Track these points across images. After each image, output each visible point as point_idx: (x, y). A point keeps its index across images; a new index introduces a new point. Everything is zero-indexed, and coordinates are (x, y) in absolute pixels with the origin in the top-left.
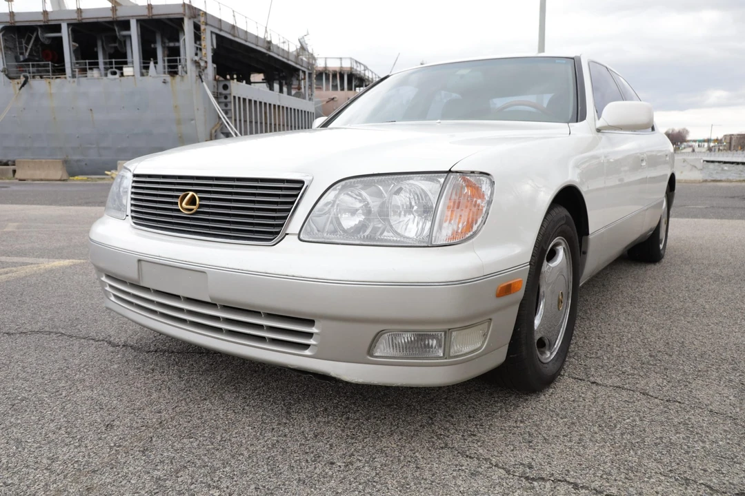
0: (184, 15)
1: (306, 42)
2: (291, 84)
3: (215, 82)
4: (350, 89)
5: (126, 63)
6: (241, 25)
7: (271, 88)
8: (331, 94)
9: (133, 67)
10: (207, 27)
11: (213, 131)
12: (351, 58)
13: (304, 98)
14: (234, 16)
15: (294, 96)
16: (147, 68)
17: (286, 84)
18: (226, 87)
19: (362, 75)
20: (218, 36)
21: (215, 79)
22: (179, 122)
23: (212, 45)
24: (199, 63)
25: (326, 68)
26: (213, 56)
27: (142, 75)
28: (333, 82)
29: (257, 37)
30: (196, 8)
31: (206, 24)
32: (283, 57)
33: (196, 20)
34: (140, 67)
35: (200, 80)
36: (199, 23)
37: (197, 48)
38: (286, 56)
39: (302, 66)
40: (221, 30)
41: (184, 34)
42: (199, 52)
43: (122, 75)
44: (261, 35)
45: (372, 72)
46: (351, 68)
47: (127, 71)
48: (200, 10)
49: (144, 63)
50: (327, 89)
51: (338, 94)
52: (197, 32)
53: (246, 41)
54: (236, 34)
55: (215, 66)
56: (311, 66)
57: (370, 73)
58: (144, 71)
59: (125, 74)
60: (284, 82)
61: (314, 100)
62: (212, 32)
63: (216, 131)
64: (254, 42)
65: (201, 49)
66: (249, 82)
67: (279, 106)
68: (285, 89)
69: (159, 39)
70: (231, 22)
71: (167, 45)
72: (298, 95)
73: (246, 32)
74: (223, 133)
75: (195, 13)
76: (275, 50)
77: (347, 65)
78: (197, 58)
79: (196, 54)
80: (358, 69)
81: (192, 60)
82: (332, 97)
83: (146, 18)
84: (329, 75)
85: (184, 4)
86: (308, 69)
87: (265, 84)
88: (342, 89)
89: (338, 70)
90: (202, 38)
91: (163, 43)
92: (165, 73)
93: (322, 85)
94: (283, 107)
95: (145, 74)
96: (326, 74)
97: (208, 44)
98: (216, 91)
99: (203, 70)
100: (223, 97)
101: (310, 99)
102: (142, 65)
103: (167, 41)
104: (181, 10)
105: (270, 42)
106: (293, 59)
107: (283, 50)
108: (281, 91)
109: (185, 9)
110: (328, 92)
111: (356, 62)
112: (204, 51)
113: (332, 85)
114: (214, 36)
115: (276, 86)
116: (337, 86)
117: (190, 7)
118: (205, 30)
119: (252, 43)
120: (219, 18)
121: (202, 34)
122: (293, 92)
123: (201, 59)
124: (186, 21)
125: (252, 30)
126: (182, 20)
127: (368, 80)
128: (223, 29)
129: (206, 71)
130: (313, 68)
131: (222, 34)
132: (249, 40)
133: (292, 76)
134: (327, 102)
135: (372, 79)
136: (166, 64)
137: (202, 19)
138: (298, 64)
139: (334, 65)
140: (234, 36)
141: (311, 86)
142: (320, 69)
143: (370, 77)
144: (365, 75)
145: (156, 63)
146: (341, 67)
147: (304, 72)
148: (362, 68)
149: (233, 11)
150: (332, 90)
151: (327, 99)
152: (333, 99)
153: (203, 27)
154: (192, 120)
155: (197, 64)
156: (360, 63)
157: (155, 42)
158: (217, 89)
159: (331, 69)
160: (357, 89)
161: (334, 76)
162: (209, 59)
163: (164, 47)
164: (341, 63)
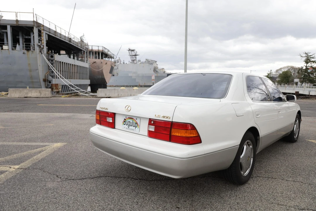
0: (34, 26)
1: (83, 39)
2: (78, 56)
3: (47, 54)
5: (4, 44)
6: (58, 31)
7: (70, 57)
8: (94, 60)
9: (8, 46)
10: (44, 31)
11: (46, 75)
12: (103, 47)
13: (84, 62)
14: (56, 27)
15: (80, 61)
16: (15, 47)
17: (76, 55)
18: (52, 57)
19: (107, 53)
20: (49, 35)
21: (47, 53)
22: (30, 71)
23: (46, 39)
24: (40, 46)
25: (92, 49)
26: (46, 43)
27: (13, 49)
28: (95, 55)
29: (65, 36)
30: (39, 23)
31: (44, 30)
32: (76, 45)
33: (39, 28)
34: (12, 46)
35: (41, 53)
36: (41, 30)
37: (39, 40)
38: (77, 44)
39: (83, 49)
40: (50, 33)
41: (33, 34)
42: (40, 41)
43: (2, 49)
44: (67, 36)
46: (103, 50)
47: (5, 47)
48: (41, 24)
49: (13, 44)
50: (93, 58)
51: (97, 60)
52: (40, 33)
53: (61, 38)
54: (57, 35)
55: (47, 47)
56: (87, 49)
57: (110, 52)
58: (13, 48)
59: (4, 49)
60: (75, 55)
61: (88, 62)
62: (46, 34)
63: (47, 75)
64: (64, 38)
65: (41, 40)
66: (60, 54)
67: (74, 65)
68: (76, 58)
69: (20, 34)
70: (54, 30)
71: (24, 37)
72: (82, 60)
73: (61, 34)
74: (51, 76)
75: (39, 25)
76: (73, 42)
77: (101, 49)
78: (39, 44)
79: (39, 42)
80: (105, 51)
81: (37, 45)
82: (95, 61)
83: (15, 25)
85: (34, 21)
86: (86, 50)
87: (67, 55)
88: (99, 58)
89: (97, 51)
90: (42, 36)
91: (22, 36)
92: (23, 49)
93: (91, 57)
94: (76, 65)
95: (14, 49)
96: (92, 52)
97: (45, 38)
98: (48, 58)
99: (42, 49)
100: (51, 60)
101: (87, 62)
102: (13, 45)
103: (24, 36)
104: (32, 24)
105: (70, 39)
106: (80, 46)
107: (76, 42)
108: (74, 58)
109: (34, 23)
110: (93, 59)
111: (105, 48)
112: (43, 42)
113: (95, 57)
114: (47, 35)
115: (72, 57)
116: (97, 57)
117: (37, 23)
118: (43, 32)
119: (63, 39)
120: (49, 28)
121: (42, 34)
122: (80, 59)
123: (41, 44)
124: (35, 28)
125: (63, 33)
126: (33, 28)
127: (109, 55)
128: (51, 32)
129: (43, 50)
130: (88, 50)
131: (50, 34)
132: (62, 37)
133: (79, 52)
134: (93, 63)
135: (111, 55)
136: (25, 46)
137: (42, 28)
138: (82, 48)
139: (95, 49)
140: (56, 36)
141: (87, 57)
142: (90, 50)
143: (110, 54)
144: (108, 53)
145: (19, 45)
146: (98, 50)
147: (84, 51)
148: (107, 51)
149: (55, 25)
150: (95, 59)
151: (93, 62)
152: (95, 62)
153: (42, 31)
154: (37, 70)
155: (39, 46)
156: (106, 49)
157: (19, 36)
158: (48, 57)
159: (94, 50)
160: (104, 58)
161: (96, 53)
162: (45, 45)
163: (23, 38)
164: (98, 48)
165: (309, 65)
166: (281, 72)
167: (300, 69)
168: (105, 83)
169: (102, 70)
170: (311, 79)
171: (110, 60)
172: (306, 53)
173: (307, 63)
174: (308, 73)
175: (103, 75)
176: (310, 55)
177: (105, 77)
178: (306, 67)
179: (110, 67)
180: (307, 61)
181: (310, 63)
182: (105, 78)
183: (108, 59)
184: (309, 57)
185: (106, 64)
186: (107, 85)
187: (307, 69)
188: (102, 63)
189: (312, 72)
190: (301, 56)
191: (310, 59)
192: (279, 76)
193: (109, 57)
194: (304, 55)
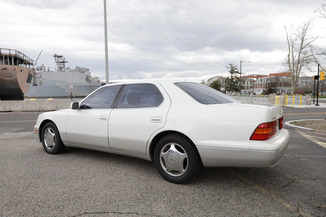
4: (15, 64)
8: (5, 66)
12: (15, 50)
19: (22, 58)
25: (0, 53)
28: (5, 61)
45: (28, 57)
46: (16, 55)
51: (8, 66)
57: (27, 58)
77: (13, 53)
80: (20, 55)
84: (3, 57)
88: (11, 64)
110: (2, 65)
111: (19, 52)
113: (5, 62)
116: (8, 62)
135: (28, 60)
139: (5, 52)
143: (27, 59)
144: (24, 58)
146: (10, 54)
148: (22, 55)
150: (5, 64)
151: (2, 69)
152: (6, 68)
156: (20, 53)
159: (4, 54)
160: (20, 65)
161: (6, 57)
164: (10, 52)
165: (234, 75)
166: (212, 82)
167: (227, 79)
168: (21, 94)
169: (16, 79)
170: (236, 88)
171: (28, 66)
172: (231, 65)
173: (232, 73)
174: (234, 83)
175: (18, 84)
176: (234, 66)
177: (20, 86)
178: (232, 77)
179: (28, 74)
180: (232, 72)
181: (234, 74)
182: (21, 88)
183: (24, 66)
184: (233, 68)
185: (21, 71)
186: (24, 96)
187: (232, 79)
188: (15, 69)
189: (237, 82)
190: (227, 67)
191: (234, 70)
192: (210, 85)
193: (25, 62)
194: (230, 66)
